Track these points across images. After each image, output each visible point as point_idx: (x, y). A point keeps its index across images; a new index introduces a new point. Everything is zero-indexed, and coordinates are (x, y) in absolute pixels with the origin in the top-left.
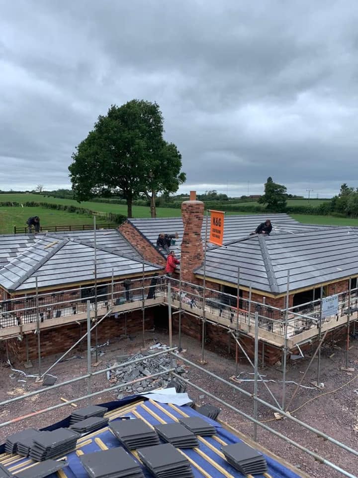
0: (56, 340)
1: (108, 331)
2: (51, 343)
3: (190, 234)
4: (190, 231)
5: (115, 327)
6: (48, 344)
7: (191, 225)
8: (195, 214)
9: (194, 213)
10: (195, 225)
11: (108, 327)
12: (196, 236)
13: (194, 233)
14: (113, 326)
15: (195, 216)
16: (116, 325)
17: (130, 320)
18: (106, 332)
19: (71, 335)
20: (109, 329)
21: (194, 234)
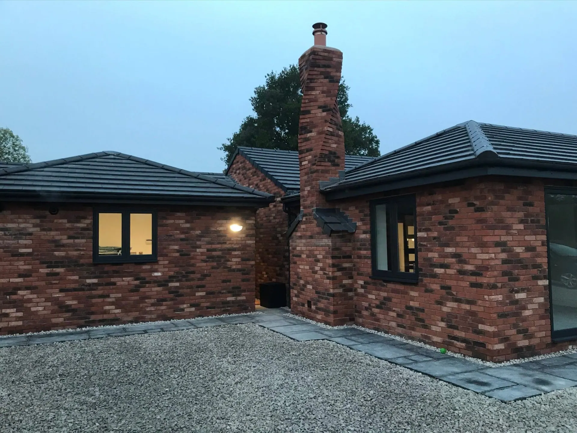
0: (33, 309)
1: (152, 309)
2: (20, 314)
3: (312, 112)
4: (312, 104)
5: (169, 303)
6: (14, 315)
7: (314, 93)
8: (322, 70)
9: (319, 66)
10: (323, 92)
11: (153, 301)
12: (324, 114)
13: (320, 107)
14: (165, 300)
15: (322, 73)
16: (172, 300)
17: (203, 294)
18: (148, 309)
19: (69, 303)
20: (153, 305)
21: (321, 110)
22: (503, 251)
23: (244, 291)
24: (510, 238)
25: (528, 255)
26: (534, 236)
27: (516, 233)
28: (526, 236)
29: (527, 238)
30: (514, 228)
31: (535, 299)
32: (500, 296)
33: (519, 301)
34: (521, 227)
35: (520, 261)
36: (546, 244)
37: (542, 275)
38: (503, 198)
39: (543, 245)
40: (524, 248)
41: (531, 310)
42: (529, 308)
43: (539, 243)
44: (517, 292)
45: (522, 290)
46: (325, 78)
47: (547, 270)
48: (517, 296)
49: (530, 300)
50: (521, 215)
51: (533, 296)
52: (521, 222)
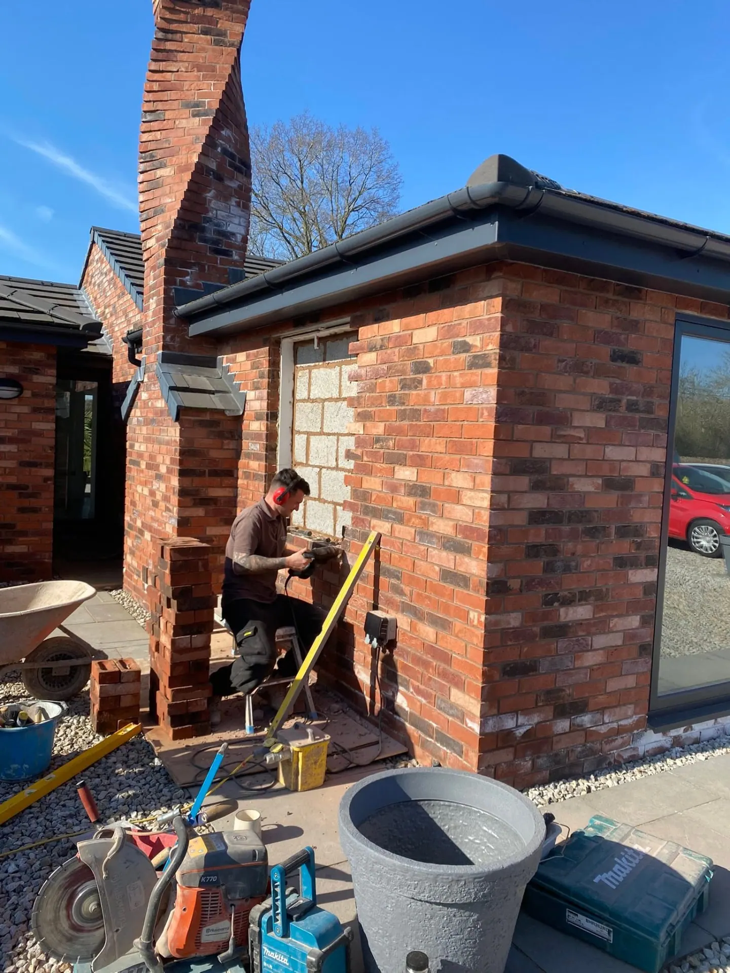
10: (196, 67)
12: (196, 121)
21: (187, 112)
22: (537, 487)
23: (24, 533)
24: (560, 451)
25: (610, 500)
26: (633, 449)
27: (580, 438)
28: (611, 448)
29: (612, 453)
30: (575, 424)
31: (616, 620)
32: (513, 615)
33: (569, 627)
34: (598, 420)
35: (582, 516)
36: (662, 471)
37: (642, 555)
38: (551, 332)
39: (654, 473)
40: (600, 481)
41: (601, 652)
42: (595, 646)
43: (643, 470)
44: (568, 602)
45: (584, 597)
46: (205, 32)
47: (657, 540)
48: (567, 614)
49: (599, 625)
50: (600, 387)
51: (609, 613)
52: (601, 405)
